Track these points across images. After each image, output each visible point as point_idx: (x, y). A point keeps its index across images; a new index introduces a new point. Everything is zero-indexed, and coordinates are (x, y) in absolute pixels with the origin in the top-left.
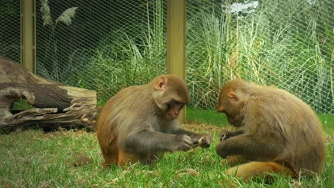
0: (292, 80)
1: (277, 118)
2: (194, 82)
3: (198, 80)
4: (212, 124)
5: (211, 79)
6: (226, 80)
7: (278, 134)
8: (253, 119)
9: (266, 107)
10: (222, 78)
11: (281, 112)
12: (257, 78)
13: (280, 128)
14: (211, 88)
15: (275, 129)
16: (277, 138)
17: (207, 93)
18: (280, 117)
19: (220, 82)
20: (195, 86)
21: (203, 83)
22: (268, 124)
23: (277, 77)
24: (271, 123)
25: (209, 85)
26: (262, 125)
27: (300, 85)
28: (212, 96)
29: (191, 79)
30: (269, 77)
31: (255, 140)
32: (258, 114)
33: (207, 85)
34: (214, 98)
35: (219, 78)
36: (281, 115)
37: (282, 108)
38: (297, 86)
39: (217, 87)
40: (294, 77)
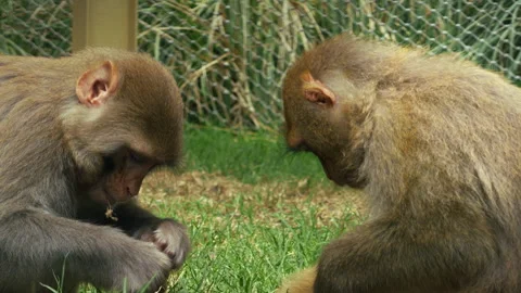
0: (480, 31)
1: (473, 156)
2: (159, 30)
3: (173, 21)
4: (224, 174)
5: (217, 21)
6: (265, 24)
7: (475, 206)
8: (395, 161)
9: (438, 120)
10: (255, 18)
11: (484, 136)
12: (367, 20)
13: (481, 186)
14: (217, 52)
15: (465, 189)
16: (472, 221)
17: (203, 69)
18: (479, 153)
19: (246, 33)
20: (163, 43)
21: (190, 34)
22: (443, 174)
23: (431, 17)
24: (453, 172)
25: (211, 39)
26: (425, 178)
27: (505, 47)
28: (219, 78)
29: (149, 20)
30: (406, 17)
31: (404, 234)
32: (413, 143)
33: (204, 41)
34: (226, 85)
35: (245, 19)
36: (484, 145)
37: (486, 125)
38: (496, 49)
39: (237, 48)
40: (486, 21)
